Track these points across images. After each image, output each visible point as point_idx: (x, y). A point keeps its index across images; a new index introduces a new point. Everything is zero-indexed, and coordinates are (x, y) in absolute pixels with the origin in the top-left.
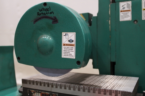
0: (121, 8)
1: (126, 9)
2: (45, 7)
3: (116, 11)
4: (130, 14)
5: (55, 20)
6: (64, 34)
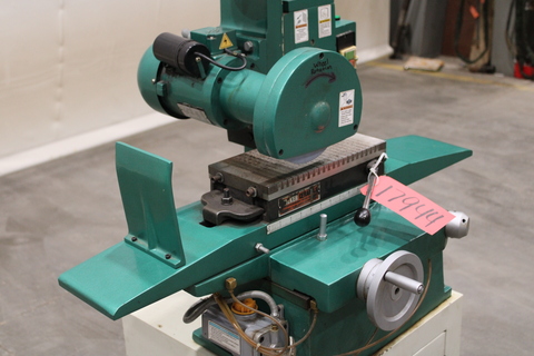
0: (296, 23)
1: (302, 23)
2: (321, 60)
4: (306, 30)
5: (333, 77)
6: (341, 94)
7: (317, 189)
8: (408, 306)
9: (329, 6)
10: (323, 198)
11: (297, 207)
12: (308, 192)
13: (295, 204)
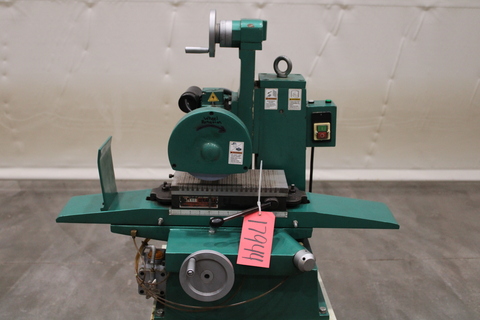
0: (266, 96)
1: (272, 97)
2: (211, 116)
3: (261, 98)
4: (276, 102)
5: (223, 130)
6: (231, 143)
7: (215, 200)
8: (218, 292)
9: (300, 90)
10: (220, 209)
11: (194, 206)
12: (207, 200)
13: (194, 204)
